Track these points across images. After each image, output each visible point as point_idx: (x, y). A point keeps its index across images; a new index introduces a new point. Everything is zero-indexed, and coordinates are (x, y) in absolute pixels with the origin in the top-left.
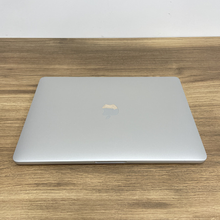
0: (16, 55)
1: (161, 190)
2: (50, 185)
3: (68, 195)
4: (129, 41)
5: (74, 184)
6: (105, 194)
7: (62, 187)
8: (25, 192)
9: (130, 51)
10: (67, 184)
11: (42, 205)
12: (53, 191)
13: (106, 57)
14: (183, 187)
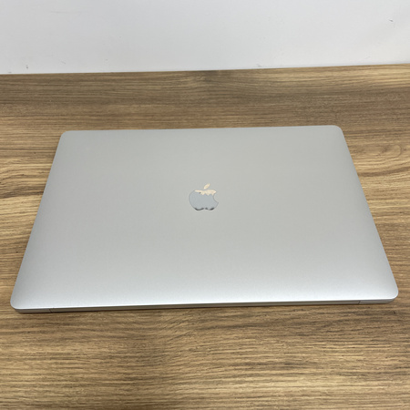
0: (134, 108)
2: (273, 366)
3: (309, 384)
4: (335, 74)
5: (315, 363)
6: (376, 383)
7: (296, 371)
8: (233, 379)
9: (341, 93)
10: (302, 365)
11: (271, 403)
12: (281, 378)
13: (301, 108)
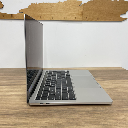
1: (92, 125)
14: (108, 123)
